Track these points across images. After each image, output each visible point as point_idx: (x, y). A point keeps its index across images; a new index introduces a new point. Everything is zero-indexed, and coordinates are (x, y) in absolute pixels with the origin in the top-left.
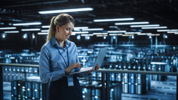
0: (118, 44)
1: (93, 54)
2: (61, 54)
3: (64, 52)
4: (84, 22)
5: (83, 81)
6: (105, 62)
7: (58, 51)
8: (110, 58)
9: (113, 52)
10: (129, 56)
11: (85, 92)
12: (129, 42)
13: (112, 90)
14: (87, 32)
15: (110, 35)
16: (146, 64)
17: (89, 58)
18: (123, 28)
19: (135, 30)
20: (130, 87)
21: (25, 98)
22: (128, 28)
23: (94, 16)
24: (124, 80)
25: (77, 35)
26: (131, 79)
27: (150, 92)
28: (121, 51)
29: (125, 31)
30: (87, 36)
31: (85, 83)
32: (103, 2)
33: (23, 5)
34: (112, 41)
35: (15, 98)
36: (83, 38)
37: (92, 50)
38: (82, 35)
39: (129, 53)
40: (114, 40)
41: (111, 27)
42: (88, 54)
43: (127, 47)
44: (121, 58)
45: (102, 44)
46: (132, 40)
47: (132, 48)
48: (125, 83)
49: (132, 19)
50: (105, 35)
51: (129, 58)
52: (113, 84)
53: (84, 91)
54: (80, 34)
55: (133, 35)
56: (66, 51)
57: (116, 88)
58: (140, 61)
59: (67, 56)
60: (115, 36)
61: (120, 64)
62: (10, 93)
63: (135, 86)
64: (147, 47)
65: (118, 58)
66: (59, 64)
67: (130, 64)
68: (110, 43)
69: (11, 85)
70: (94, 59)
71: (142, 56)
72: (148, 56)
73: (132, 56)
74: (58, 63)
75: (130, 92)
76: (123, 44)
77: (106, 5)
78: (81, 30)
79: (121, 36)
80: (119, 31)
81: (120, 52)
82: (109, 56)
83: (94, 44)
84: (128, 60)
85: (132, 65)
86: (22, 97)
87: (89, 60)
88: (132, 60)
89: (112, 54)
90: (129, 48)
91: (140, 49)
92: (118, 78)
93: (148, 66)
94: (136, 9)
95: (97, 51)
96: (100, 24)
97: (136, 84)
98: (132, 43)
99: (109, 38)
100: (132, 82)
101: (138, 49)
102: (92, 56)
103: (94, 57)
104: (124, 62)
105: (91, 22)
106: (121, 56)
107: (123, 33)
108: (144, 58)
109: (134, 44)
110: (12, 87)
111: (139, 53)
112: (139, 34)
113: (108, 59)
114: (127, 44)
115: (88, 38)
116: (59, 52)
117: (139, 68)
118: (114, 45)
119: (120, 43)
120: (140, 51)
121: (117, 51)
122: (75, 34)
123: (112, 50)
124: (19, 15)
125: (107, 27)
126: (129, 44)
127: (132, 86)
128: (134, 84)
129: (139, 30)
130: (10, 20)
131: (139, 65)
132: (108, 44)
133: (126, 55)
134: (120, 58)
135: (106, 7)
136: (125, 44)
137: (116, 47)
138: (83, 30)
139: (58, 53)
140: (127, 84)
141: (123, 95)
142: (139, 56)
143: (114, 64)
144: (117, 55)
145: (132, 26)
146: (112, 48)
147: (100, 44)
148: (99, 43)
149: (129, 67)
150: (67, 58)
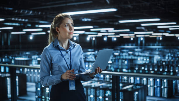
0: (145, 45)
1: (119, 55)
2: (63, 56)
3: (67, 54)
4: (111, 23)
5: (106, 83)
6: (132, 64)
7: (60, 53)
8: (137, 59)
9: (140, 54)
10: (157, 58)
11: (108, 95)
12: (157, 43)
13: (137, 93)
14: (114, 34)
15: (137, 36)
16: (174, 67)
17: (115, 60)
18: (150, 29)
19: (163, 31)
20: (156, 90)
21: (48, 99)
22: (155, 29)
23: (119, 16)
24: (150, 82)
25: (103, 36)
26: (157, 82)
27: (177, 95)
28: (148, 52)
29: (152, 33)
30: (114, 38)
31: (109, 85)
32: (129, 2)
33: (49, 7)
34: (139, 42)
35: (40, 99)
36: (109, 39)
37: (119, 51)
38: (109, 36)
39: (156, 54)
40: (141, 42)
41: (138, 28)
42: (115, 56)
43: (154, 49)
44: (148, 60)
45: (129, 45)
46: (159, 41)
47: (160, 49)
48: (151, 86)
49: (158, 20)
50: (132, 36)
51: (156, 60)
52: (138, 87)
53: (107, 93)
54: (107, 35)
55: (161, 36)
56: (69, 53)
57: (140, 91)
58: (167, 63)
59: (69, 59)
60: (143, 37)
61: (146, 66)
62: (34, 94)
63: (161, 89)
64: (175, 48)
65: (145, 59)
66: (61, 66)
67: (156, 66)
68: (137, 45)
69: (36, 86)
70: (120, 61)
71: (170, 58)
72: (176, 58)
73: (159, 58)
74: (59, 66)
75: (156, 95)
76: (150, 45)
77: (132, 6)
78: (107, 32)
79: (149, 37)
80: (146, 32)
81: (147, 54)
82: (136, 58)
83: (121, 45)
84: (155, 62)
85: (159, 68)
86: (45, 99)
87: (115, 61)
88: (159, 62)
89: (139, 56)
90: (157, 49)
91: (168, 51)
92: (144, 81)
93: (175, 68)
94: (163, 9)
95: (123, 52)
96: (127, 25)
97: (156, 86)
98: (160, 44)
99: (136, 39)
100: (158, 85)
101: (165, 50)
102: (118, 57)
103: (120, 59)
104: (150, 64)
105: (117, 23)
106: (148, 58)
107: (151, 35)
108: (172, 60)
109: (162, 45)
110: (37, 88)
111: (167, 55)
112: (167, 35)
113: (134, 61)
114: (154, 45)
115: (115, 39)
116: (62, 54)
117: (166, 70)
118: (141, 47)
119: (147, 44)
120: (168, 53)
121: (144, 53)
122: (101, 36)
123: (139, 51)
124: (45, 17)
125: (133, 28)
126: (157, 45)
127: (158, 89)
128: (160, 87)
129: (167, 31)
130: (37, 21)
131: (166, 67)
132: (136, 45)
133: (153, 57)
134: (146, 60)
135: (132, 7)
136: (153, 45)
137: (143, 49)
138: (109, 31)
139: (60, 55)
140: (153, 87)
141: (148, 98)
142: (167, 58)
143: (140, 66)
144: (143, 56)
145: (159, 27)
146: (139, 50)
147: (128, 45)
148: (126, 44)
149: (156, 70)
150: (70, 60)
